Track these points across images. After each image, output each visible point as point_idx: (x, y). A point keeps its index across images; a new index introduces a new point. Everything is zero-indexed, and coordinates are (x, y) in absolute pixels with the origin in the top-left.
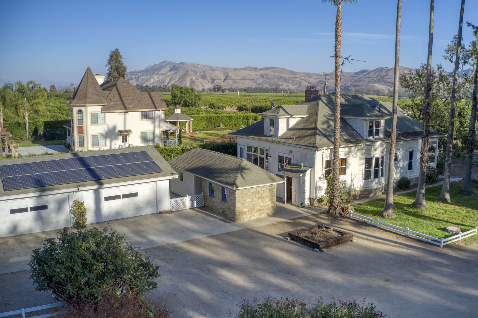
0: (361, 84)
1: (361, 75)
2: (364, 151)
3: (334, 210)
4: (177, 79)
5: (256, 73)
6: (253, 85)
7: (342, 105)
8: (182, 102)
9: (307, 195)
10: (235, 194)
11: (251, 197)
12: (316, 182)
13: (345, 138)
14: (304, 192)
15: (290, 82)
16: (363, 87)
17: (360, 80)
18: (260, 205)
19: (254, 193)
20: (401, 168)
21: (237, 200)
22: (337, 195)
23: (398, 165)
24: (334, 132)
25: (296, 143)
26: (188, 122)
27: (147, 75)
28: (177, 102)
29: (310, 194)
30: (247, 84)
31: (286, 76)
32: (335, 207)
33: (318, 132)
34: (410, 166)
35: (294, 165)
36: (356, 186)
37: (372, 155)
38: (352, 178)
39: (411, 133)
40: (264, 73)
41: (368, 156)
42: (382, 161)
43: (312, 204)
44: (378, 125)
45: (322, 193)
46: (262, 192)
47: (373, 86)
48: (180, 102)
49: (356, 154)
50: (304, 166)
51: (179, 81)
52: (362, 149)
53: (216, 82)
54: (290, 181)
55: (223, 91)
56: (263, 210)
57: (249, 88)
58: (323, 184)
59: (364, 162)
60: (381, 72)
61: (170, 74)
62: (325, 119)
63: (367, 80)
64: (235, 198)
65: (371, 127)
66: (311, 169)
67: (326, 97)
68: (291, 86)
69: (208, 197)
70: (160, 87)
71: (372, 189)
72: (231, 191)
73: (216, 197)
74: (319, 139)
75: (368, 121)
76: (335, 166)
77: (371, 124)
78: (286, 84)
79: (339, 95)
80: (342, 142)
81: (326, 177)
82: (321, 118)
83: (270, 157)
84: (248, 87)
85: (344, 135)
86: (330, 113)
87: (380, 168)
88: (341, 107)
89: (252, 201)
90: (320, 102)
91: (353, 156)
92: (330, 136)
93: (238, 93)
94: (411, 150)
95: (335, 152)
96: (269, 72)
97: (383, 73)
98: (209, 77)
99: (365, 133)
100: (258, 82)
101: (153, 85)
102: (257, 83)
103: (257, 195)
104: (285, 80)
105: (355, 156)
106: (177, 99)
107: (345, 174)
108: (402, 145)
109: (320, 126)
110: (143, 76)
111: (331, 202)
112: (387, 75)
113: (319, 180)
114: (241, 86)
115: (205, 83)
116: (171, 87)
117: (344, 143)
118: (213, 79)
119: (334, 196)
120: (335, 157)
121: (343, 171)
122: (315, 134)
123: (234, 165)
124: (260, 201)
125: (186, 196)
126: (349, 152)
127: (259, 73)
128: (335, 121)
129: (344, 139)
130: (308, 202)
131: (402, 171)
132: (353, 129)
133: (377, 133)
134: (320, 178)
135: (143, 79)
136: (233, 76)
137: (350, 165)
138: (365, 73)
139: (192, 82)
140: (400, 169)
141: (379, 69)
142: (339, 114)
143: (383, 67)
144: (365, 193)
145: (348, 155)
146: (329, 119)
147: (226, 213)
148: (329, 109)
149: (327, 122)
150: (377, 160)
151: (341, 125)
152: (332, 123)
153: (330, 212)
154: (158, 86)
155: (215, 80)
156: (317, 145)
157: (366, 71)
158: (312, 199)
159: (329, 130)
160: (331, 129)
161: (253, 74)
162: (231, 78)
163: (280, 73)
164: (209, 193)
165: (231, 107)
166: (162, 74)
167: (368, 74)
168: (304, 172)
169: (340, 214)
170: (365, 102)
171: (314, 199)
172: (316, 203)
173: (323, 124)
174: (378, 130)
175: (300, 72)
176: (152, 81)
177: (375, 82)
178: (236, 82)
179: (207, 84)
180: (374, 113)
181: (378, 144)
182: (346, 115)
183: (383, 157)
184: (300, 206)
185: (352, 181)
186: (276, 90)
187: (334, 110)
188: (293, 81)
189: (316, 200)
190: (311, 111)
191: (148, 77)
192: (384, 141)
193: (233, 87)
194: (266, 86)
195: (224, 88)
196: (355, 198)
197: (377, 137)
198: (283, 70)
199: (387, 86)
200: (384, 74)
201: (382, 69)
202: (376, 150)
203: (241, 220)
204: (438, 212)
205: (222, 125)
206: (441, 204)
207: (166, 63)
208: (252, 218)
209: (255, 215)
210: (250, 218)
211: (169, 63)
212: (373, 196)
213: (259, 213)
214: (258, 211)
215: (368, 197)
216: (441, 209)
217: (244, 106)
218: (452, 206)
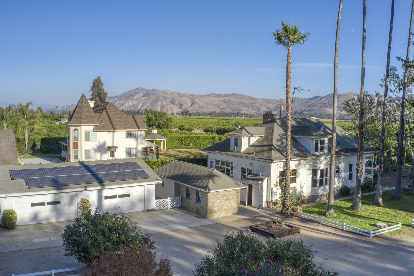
0: (315, 108)
1: (314, 101)
2: (311, 163)
3: (286, 210)
4: (150, 104)
5: (219, 99)
6: (217, 110)
7: (292, 126)
8: (156, 124)
9: (265, 199)
10: (207, 196)
11: (220, 198)
12: (272, 188)
13: (295, 152)
14: (262, 197)
15: (250, 107)
16: (316, 112)
18: (227, 206)
19: (222, 196)
20: (343, 178)
21: (209, 201)
22: (288, 198)
23: (340, 176)
24: (286, 147)
25: (255, 157)
26: (163, 141)
27: (122, 100)
28: (151, 124)
29: (267, 198)
30: (211, 109)
31: (246, 102)
32: (287, 208)
33: (273, 147)
34: (350, 177)
35: (254, 175)
36: (304, 193)
37: (318, 167)
38: (301, 186)
39: (351, 150)
40: (226, 99)
41: (314, 168)
42: (327, 173)
43: (268, 207)
44: (322, 143)
45: (276, 198)
46: (228, 195)
47: (325, 110)
48: (154, 124)
49: (305, 165)
50: (262, 176)
51: (151, 106)
52: (310, 162)
53: (184, 107)
54: (250, 187)
55: (190, 115)
56: (229, 209)
57: (213, 112)
58: (278, 191)
59: (311, 172)
60: (332, 98)
61: (143, 99)
62: (279, 137)
64: (207, 199)
65: (317, 144)
66: (267, 178)
67: (280, 120)
68: (251, 110)
69: (185, 199)
70: (135, 110)
71: (318, 195)
72: (204, 194)
73: (192, 199)
74: (274, 154)
75: (314, 140)
76: (287, 175)
77: (317, 142)
78: (246, 109)
79: (289, 119)
80: (293, 156)
81: (280, 184)
82: (276, 136)
83: (235, 168)
84: (212, 111)
85: (295, 150)
86: (284, 133)
87: (325, 178)
88: (291, 128)
89: (221, 202)
90: (275, 124)
91: (302, 167)
92: (283, 151)
93: (204, 117)
94: (351, 163)
95: (286, 164)
96: (231, 98)
98: (177, 103)
99: (312, 149)
100: (222, 107)
101: (128, 109)
102: (220, 108)
103: (224, 198)
105: (304, 167)
106: (152, 122)
107: (295, 182)
108: (343, 159)
109: (275, 143)
110: (119, 101)
111: (284, 205)
113: (274, 186)
114: (206, 110)
115: (174, 107)
116: (143, 111)
117: (295, 157)
118: (181, 105)
119: (286, 199)
120: (287, 168)
121: (294, 180)
122: (271, 149)
123: (206, 173)
125: (167, 198)
126: (299, 165)
127: (222, 99)
128: (287, 139)
129: (295, 154)
130: (265, 205)
131: (343, 180)
132: (302, 146)
133: (322, 149)
134: (275, 185)
135: (119, 104)
136: (199, 102)
137: (300, 175)
138: (318, 99)
140: (341, 179)
142: (289, 133)
144: (312, 198)
145: (298, 167)
146: (282, 138)
147: (200, 212)
148: (282, 130)
149: (281, 140)
150: (322, 171)
151: (292, 142)
152: (284, 141)
153: (283, 212)
154: (133, 110)
155: (183, 105)
156: (272, 158)
158: (268, 203)
159: (282, 146)
160: (284, 146)
161: (217, 100)
162: (197, 103)
163: (241, 99)
164: (186, 196)
165: (198, 129)
166: (136, 100)
167: (321, 99)
168: (262, 180)
169: (291, 214)
170: (312, 124)
171: (270, 202)
172: (272, 206)
173: (277, 141)
174: (323, 147)
176: (127, 105)
177: (327, 107)
178: (202, 107)
180: (319, 133)
181: (323, 158)
182: (296, 135)
183: (327, 169)
184: (259, 207)
185: (301, 188)
187: (286, 130)
189: (271, 203)
190: (268, 131)
191: (124, 101)
192: (328, 156)
193: (199, 112)
194: (228, 110)
195: (191, 112)
196: (303, 202)
197: (321, 152)
202: (321, 163)
203: (212, 217)
204: (371, 213)
205: (191, 144)
206: (375, 207)
207: (139, 90)
208: (220, 216)
209: (223, 213)
210: (219, 216)
211: (143, 89)
212: (319, 201)
213: (226, 211)
214: (225, 210)
215: (314, 202)
216: (374, 211)
217: (209, 128)
218: (384, 208)
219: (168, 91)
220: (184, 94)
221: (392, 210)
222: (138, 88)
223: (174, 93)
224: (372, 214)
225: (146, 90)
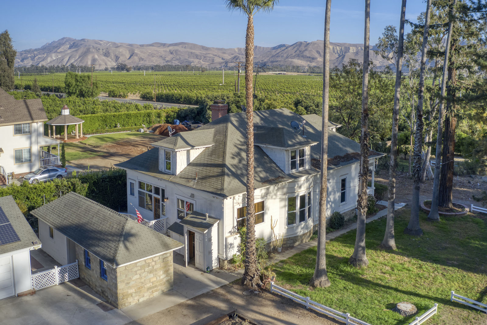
0: (279, 59)
1: (279, 50)
2: (285, 190)
3: (251, 280)
4: (78, 57)
5: (165, 49)
6: (162, 63)
7: (256, 127)
8: (77, 91)
9: (215, 255)
11: (138, 272)
12: (226, 239)
14: (210, 253)
15: (202, 58)
16: (281, 63)
17: (277, 55)
18: (151, 281)
19: (142, 267)
20: (332, 203)
22: (253, 260)
23: (329, 199)
24: (247, 166)
25: (198, 187)
26: (77, 125)
27: (44, 54)
28: (71, 91)
29: (219, 253)
30: (154, 61)
31: (197, 52)
32: (251, 277)
33: (226, 170)
34: (343, 198)
36: (277, 235)
37: (296, 194)
38: (271, 225)
40: (173, 49)
41: (291, 196)
42: (309, 198)
43: (221, 267)
44: (302, 154)
45: (234, 252)
47: (292, 62)
48: (75, 91)
49: (276, 195)
50: (209, 217)
51: (79, 59)
52: (283, 188)
53: (120, 61)
54: (192, 234)
56: (156, 286)
57: (157, 66)
58: (236, 240)
59: (287, 204)
60: (300, 46)
61: (69, 51)
62: (236, 150)
63: (285, 55)
65: (293, 157)
66: (218, 222)
67: (237, 118)
68: (203, 63)
69: (84, 267)
70: (58, 67)
71: (298, 236)
73: (93, 270)
74: (229, 182)
75: (290, 151)
76: (249, 222)
77: (293, 154)
78: (197, 61)
80: (258, 183)
81: (238, 230)
82: (230, 149)
83: (167, 199)
84: (155, 64)
85: (260, 171)
86: (242, 140)
87: (307, 208)
88: (254, 130)
89: (141, 278)
90: (230, 125)
91: (272, 197)
92: (242, 175)
93: (145, 72)
94: (343, 178)
95: (248, 197)
96: (179, 48)
97: (302, 48)
98: (112, 56)
99: (287, 166)
100: (167, 59)
101: (50, 65)
102: (165, 60)
103: (147, 269)
104: (197, 57)
105: (274, 197)
106: (72, 88)
107: (263, 221)
109: (229, 161)
110: (40, 55)
112: (306, 50)
113: (229, 234)
114: (148, 63)
115: (109, 61)
116: (69, 67)
117: (260, 184)
118: (117, 57)
119: (249, 262)
121: (260, 218)
122: (223, 174)
124: (152, 275)
125: (54, 268)
126: (267, 194)
127: (168, 49)
128: (247, 151)
130: (216, 264)
131: (333, 205)
132: (271, 161)
133: (302, 163)
134: (230, 232)
135: (39, 58)
136: (139, 53)
137: (268, 210)
138: (283, 48)
139: (94, 60)
140: (330, 203)
141: (298, 43)
143: (302, 41)
144: (288, 242)
145: (265, 198)
146: (240, 149)
147: (106, 295)
148: (240, 134)
149: (238, 154)
150: (303, 198)
151: (256, 156)
152: (244, 155)
153: (245, 283)
154: (56, 66)
155: (119, 57)
156: (225, 192)
157: (284, 45)
158: (221, 260)
159: (241, 165)
160: (244, 165)
161: (161, 50)
162: (137, 55)
163: (191, 48)
164: (85, 262)
165: (134, 94)
166: (61, 52)
167: (286, 48)
168: (209, 226)
169: (258, 285)
171: (224, 261)
172: (226, 265)
173: (233, 158)
174: (303, 160)
175: (213, 48)
176: (49, 60)
177: (294, 57)
178: (143, 59)
179: (110, 62)
181: (303, 179)
182: (261, 142)
183: (310, 193)
184: (206, 270)
185: (272, 229)
186: (186, 68)
187: (245, 135)
188: (205, 57)
189: (226, 262)
190: (217, 137)
191: (45, 55)
193: (139, 65)
194: (175, 63)
195: (129, 67)
196: (275, 249)
198: (194, 46)
199: (307, 61)
200: (304, 49)
201: (301, 43)
203: (127, 305)
204: (384, 271)
205: (118, 125)
206: (386, 254)
207: (65, 40)
208: (141, 300)
209: (146, 295)
210: (139, 300)
211: (69, 40)
212: (299, 245)
213: (151, 291)
214: (149, 289)
215: (292, 247)
216: (386, 265)
217: (148, 93)
218: (400, 257)
219: (101, 41)
220: (121, 43)
221: (413, 261)
222: (63, 39)
223: (109, 42)
224: (384, 273)
225: (74, 40)
